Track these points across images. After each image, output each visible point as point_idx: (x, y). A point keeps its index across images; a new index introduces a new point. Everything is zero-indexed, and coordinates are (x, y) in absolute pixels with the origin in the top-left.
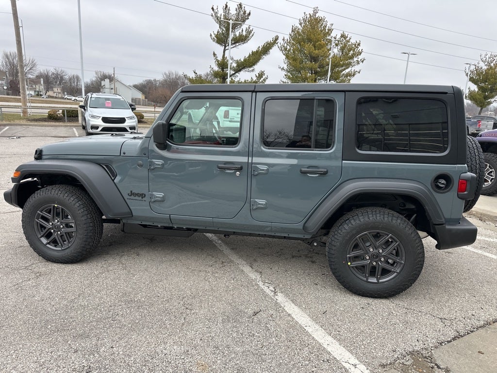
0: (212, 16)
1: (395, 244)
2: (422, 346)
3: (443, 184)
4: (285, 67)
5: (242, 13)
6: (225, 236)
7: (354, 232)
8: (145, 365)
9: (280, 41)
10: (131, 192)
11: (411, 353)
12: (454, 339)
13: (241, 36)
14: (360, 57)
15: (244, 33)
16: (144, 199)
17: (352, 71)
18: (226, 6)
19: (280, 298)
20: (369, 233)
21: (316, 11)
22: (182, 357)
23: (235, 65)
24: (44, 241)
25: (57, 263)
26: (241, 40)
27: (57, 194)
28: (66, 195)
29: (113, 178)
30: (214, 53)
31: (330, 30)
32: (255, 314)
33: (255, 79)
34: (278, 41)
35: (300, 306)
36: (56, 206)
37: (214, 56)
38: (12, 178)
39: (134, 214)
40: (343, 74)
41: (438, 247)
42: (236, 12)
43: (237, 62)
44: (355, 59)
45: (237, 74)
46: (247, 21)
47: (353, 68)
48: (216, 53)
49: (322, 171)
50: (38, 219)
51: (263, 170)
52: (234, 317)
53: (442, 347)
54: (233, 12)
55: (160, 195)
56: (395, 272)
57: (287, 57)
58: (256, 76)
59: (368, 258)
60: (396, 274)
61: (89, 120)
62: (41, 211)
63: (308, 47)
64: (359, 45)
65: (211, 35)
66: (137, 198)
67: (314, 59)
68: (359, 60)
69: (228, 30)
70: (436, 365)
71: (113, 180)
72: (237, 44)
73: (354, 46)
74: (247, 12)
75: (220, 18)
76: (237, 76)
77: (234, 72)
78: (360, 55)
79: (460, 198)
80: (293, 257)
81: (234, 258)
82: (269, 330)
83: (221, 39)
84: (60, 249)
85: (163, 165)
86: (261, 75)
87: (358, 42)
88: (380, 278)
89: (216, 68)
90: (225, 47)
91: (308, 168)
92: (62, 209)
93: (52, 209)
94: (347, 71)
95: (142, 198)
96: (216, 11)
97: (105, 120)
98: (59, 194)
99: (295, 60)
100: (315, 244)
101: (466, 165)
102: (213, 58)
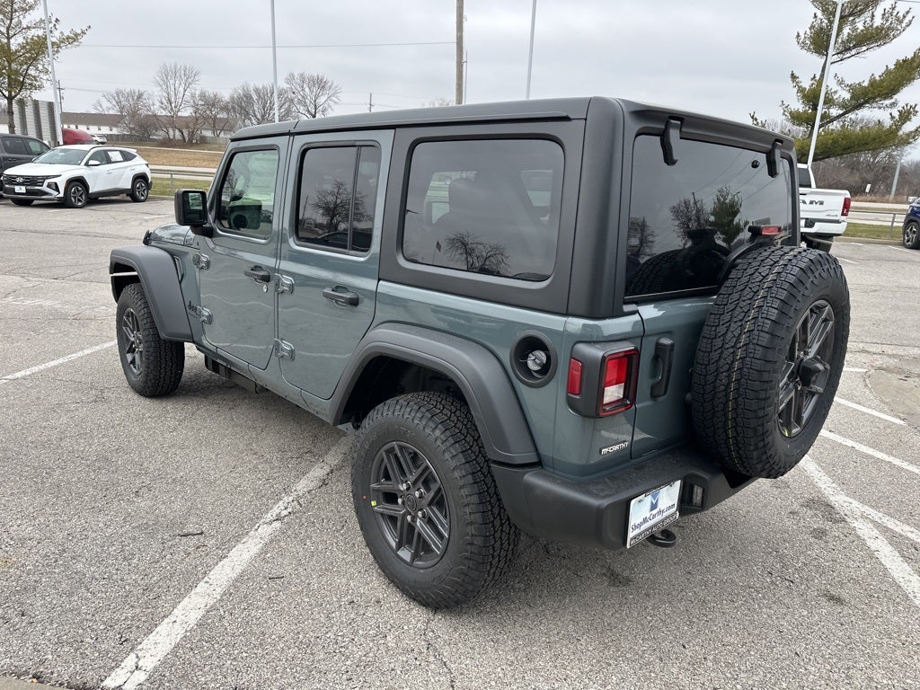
10: (190, 302)
13: (868, 29)
19: (266, 530)
20: (400, 447)
23: (847, 96)
29: (180, 279)
30: (792, 75)
33: (888, 123)
35: (263, 553)
36: (131, 310)
37: (793, 81)
39: (194, 339)
43: (852, 88)
45: (851, 114)
48: (796, 74)
50: (124, 327)
51: (287, 285)
55: (206, 312)
56: (436, 552)
58: (892, 118)
65: (798, 36)
71: (180, 282)
72: (864, 48)
77: (841, 112)
79: (572, 409)
83: (819, 42)
85: (208, 263)
86: (906, 115)
89: (798, 106)
91: (335, 288)
102: (791, 84)
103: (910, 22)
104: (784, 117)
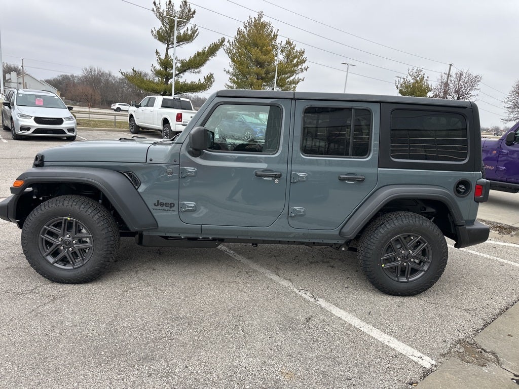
0: (153, 11)
1: (423, 245)
2: (465, 335)
3: (463, 189)
4: (231, 70)
5: (187, 10)
6: (253, 244)
7: (389, 235)
8: (231, 381)
9: (226, 43)
10: (158, 201)
11: (459, 342)
12: (485, 326)
13: (185, 35)
14: (304, 65)
15: (189, 32)
16: (173, 209)
17: (296, 78)
18: (170, 2)
19: (322, 302)
20: (402, 236)
21: (261, 15)
22: (264, 368)
23: (179, 65)
24: (51, 259)
25: (68, 283)
26: (186, 39)
27: (71, 206)
28: (83, 206)
29: (136, 187)
30: (157, 51)
31: (276, 36)
32: (308, 320)
33: (202, 81)
34: (225, 43)
35: (345, 310)
36: (69, 219)
37: (157, 55)
38: (11, 189)
39: (159, 226)
40: (288, 81)
41: (456, 246)
42: (180, 9)
43: (182, 62)
44: (300, 67)
45: (181, 74)
46: (191, 20)
47: (297, 76)
48: (159, 51)
49: (360, 178)
50: (43, 235)
51: (303, 177)
52: (289, 324)
53: (480, 334)
54: (177, 8)
55: (191, 204)
56: (422, 271)
57: (233, 61)
58: (205, 78)
59: (399, 259)
60: (423, 273)
61: (18, 120)
62: (48, 226)
63: (255, 52)
64: (303, 53)
65: (152, 32)
66: (165, 208)
67: (260, 64)
68: (303, 68)
69: (172, 27)
70: (483, 349)
71: (137, 189)
72: (181, 43)
73: (298, 54)
74: (192, 10)
75: (163, 14)
76: (182, 77)
77: (179, 72)
78: (304, 63)
79: (476, 201)
80: (312, 263)
81: (255, 267)
82: (329, 334)
83: (164, 37)
84: (72, 268)
85: (196, 172)
86: (209, 77)
87: (303, 50)
88: (410, 278)
89: (158, 67)
90: (168, 45)
91: (346, 175)
92: (76, 222)
93: (63, 223)
94: (291, 78)
95: (171, 208)
96: (159, 6)
97: (38, 120)
98: (73, 206)
99: (241, 64)
100: (343, 249)
101: (481, 172)
102: (155, 56)
103: (198, 34)
104: (151, 72)
